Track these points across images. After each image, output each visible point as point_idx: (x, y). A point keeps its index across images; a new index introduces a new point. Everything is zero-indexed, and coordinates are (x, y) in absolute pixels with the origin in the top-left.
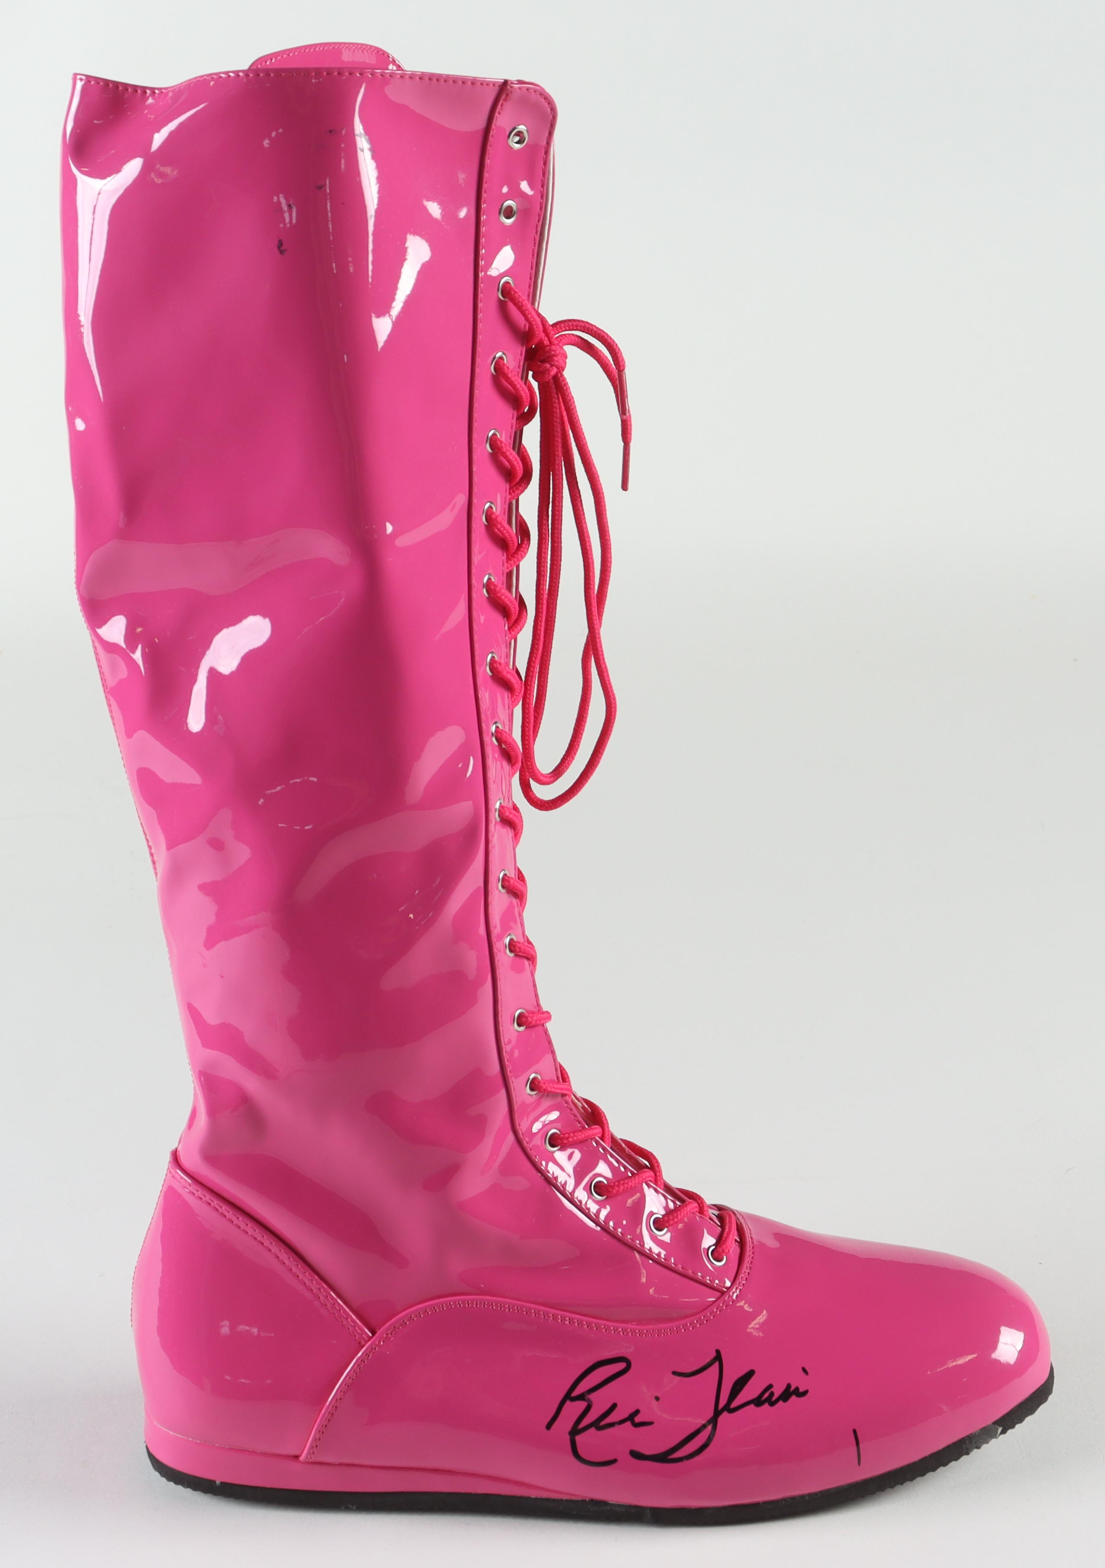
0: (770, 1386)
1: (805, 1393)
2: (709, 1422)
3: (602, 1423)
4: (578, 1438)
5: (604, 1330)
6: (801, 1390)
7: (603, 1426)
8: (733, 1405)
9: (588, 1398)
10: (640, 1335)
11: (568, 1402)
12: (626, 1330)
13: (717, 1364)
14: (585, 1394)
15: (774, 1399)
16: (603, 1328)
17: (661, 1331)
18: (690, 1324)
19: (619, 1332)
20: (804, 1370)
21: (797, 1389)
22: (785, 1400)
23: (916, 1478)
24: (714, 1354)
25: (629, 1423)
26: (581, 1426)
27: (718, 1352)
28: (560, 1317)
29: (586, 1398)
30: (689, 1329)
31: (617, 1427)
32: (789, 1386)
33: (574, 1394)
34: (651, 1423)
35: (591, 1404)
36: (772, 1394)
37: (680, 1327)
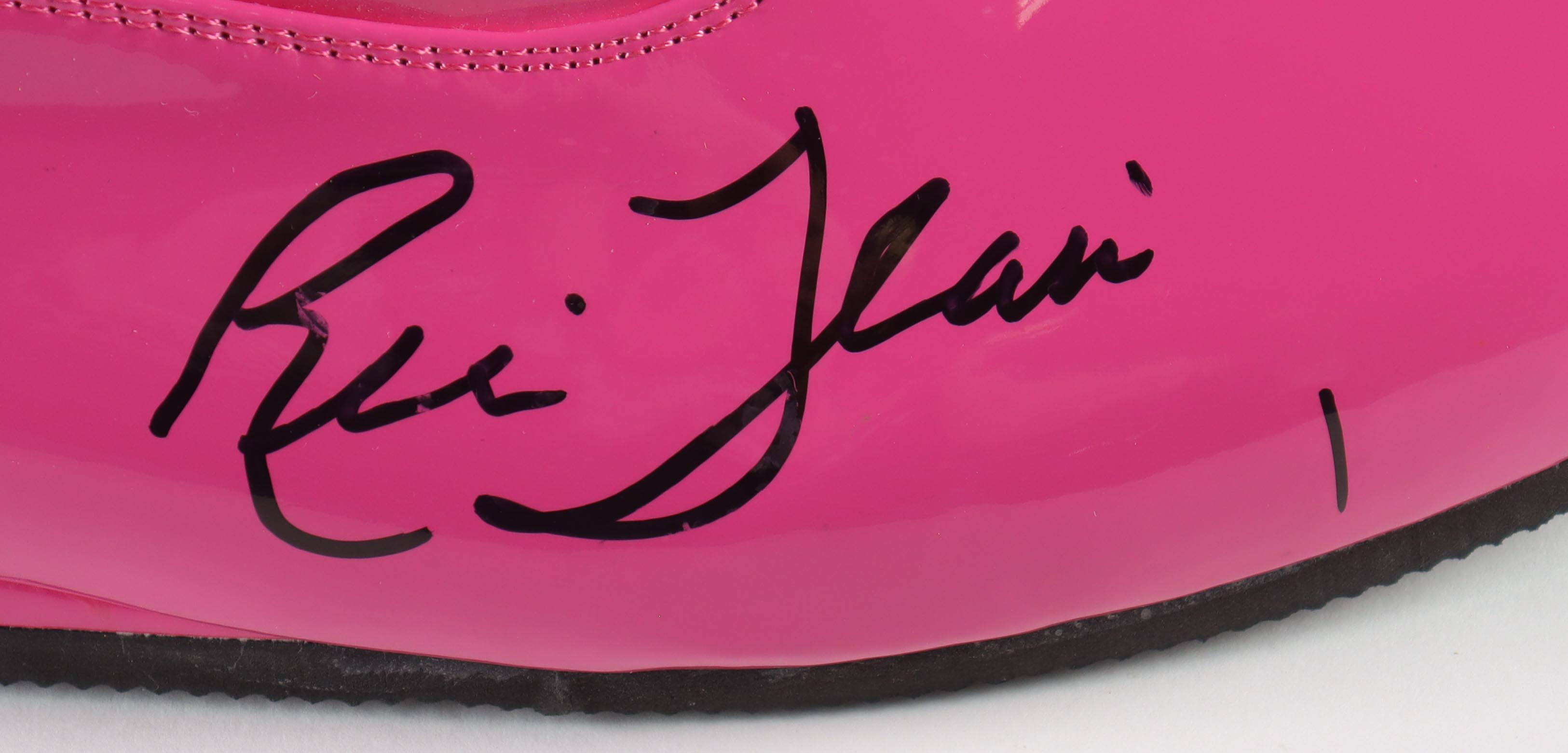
0: (1008, 242)
1: (1142, 261)
2: (771, 391)
3: (368, 405)
4: (275, 461)
5: (363, 58)
6: (1123, 254)
7: (368, 413)
8: (865, 321)
9: (310, 313)
10: (502, 67)
11: (233, 330)
12: (448, 52)
13: (801, 165)
14: (300, 296)
15: (1020, 290)
16: (357, 53)
17: (585, 48)
18: (697, 16)
19: (419, 63)
20: (1136, 173)
21: (1109, 247)
22: (1064, 296)
23: (1550, 517)
24: (794, 127)
25: (469, 400)
26: (288, 415)
27: (805, 117)
28: (183, 17)
29: (301, 312)
30: (691, 37)
31: (425, 417)
32: (1077, 238)
33: (255, 300)
34: (558, 397)
35: (320, 332)
36: (1014, 272)
37: (656, 30)
